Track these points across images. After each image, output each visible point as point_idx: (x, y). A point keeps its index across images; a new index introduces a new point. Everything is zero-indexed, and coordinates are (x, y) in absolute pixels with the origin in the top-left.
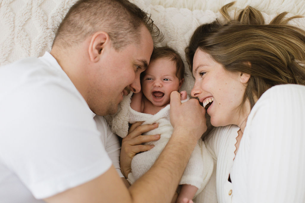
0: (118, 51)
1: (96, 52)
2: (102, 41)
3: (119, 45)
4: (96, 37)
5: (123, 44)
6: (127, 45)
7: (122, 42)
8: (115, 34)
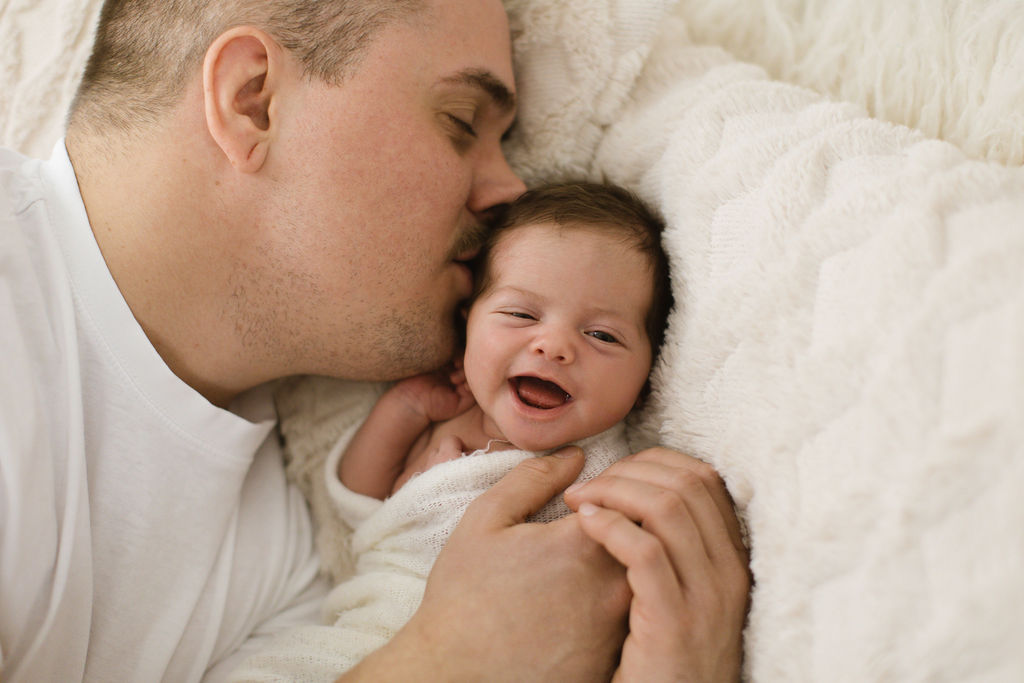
0: (337, 83)
1: (246, 123)
2: (255, 70)
3: (332, 53)
4: (217, 62)
5: (352, 39)
6: (370, 37)
7: (342, 31)
8: (299, 12)
